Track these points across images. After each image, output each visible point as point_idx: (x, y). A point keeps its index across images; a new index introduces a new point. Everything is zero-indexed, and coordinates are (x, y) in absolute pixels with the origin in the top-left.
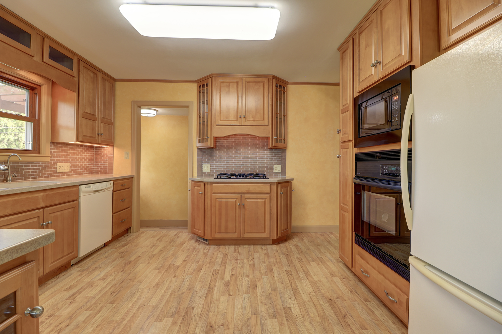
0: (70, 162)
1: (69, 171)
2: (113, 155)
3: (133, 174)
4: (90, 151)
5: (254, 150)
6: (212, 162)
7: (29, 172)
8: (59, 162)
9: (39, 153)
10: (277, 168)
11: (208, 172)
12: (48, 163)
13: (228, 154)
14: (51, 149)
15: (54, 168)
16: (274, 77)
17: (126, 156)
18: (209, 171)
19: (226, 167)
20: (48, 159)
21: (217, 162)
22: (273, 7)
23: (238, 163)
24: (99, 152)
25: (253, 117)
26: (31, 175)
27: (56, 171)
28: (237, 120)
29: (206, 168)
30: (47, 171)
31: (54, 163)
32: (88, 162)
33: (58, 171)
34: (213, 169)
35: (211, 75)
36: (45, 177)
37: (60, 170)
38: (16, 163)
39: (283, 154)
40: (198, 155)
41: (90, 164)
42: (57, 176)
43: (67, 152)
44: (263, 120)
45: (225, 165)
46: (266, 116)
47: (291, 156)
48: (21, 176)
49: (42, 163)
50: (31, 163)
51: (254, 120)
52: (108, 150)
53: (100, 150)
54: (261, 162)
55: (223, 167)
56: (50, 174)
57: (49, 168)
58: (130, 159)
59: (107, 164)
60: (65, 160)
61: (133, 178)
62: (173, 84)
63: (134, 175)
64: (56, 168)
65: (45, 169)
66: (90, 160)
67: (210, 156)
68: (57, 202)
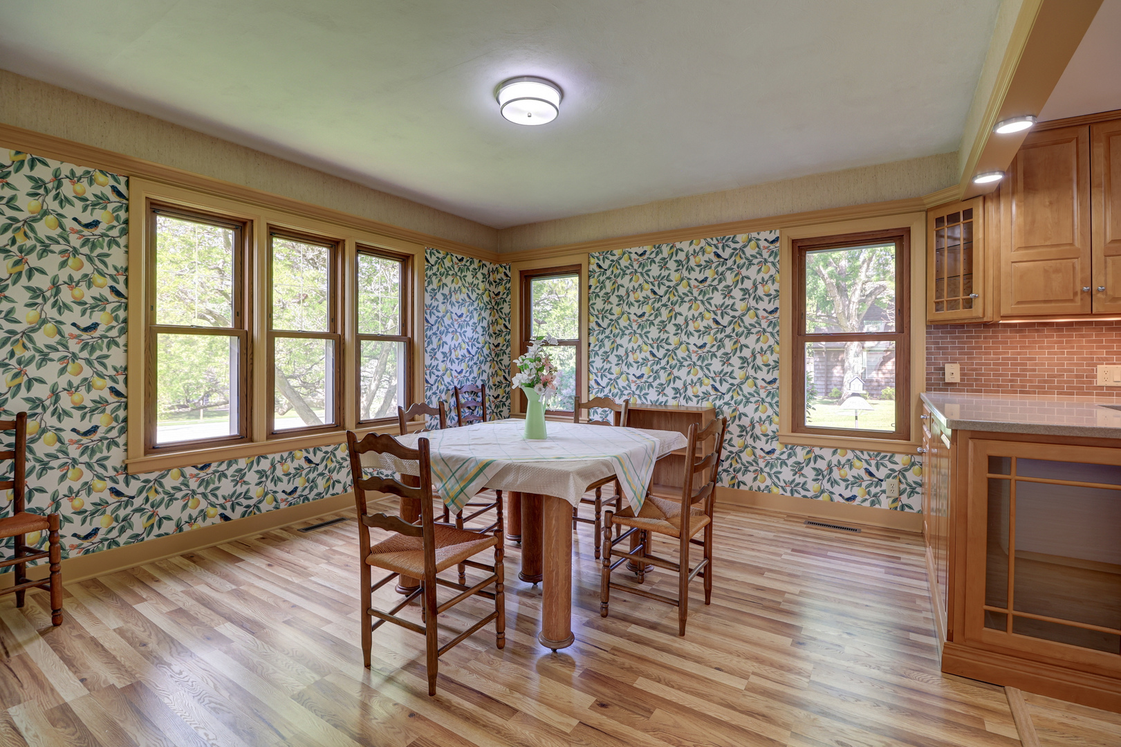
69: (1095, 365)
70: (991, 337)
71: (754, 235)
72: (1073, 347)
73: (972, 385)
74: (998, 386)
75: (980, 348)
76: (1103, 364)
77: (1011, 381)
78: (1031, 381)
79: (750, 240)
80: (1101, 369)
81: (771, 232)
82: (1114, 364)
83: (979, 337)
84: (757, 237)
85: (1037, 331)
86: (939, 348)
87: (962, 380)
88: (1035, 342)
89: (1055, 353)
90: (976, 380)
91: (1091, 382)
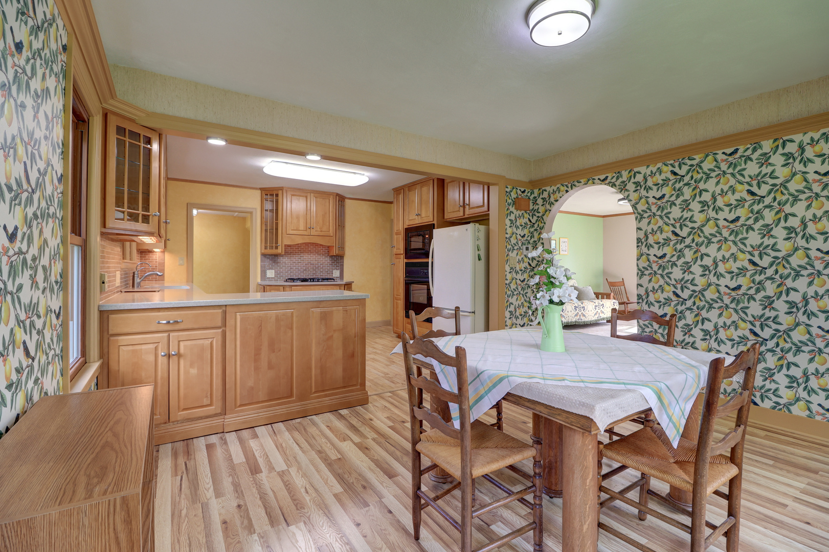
5: (316, 257)
6: (276, 268)
10: (336, 274)
11: (272, 278)
13: (292, 260)
16: (337, 195)
17: (181, 262)
18: (273, 276)
19: (290, 272)
21: (281, 268)
22: (363, 175)
23: (301, 268)
24: (146, 257)
25: (320, 229)
28: (306, 230)
29: (271, 274)
34: (277, 274)
35: (283, 187)
39: (341, 260)
40: (262, 261)
44: (329, 231)
45: (289, 270)
46: (331, 228)
47: (347, 262)
51: (321, 231)
53: (147, 255)
54: (323, 268)
55: (287, 272)
58: (185, 265)
62: (235, 188)
67: (274, 262)
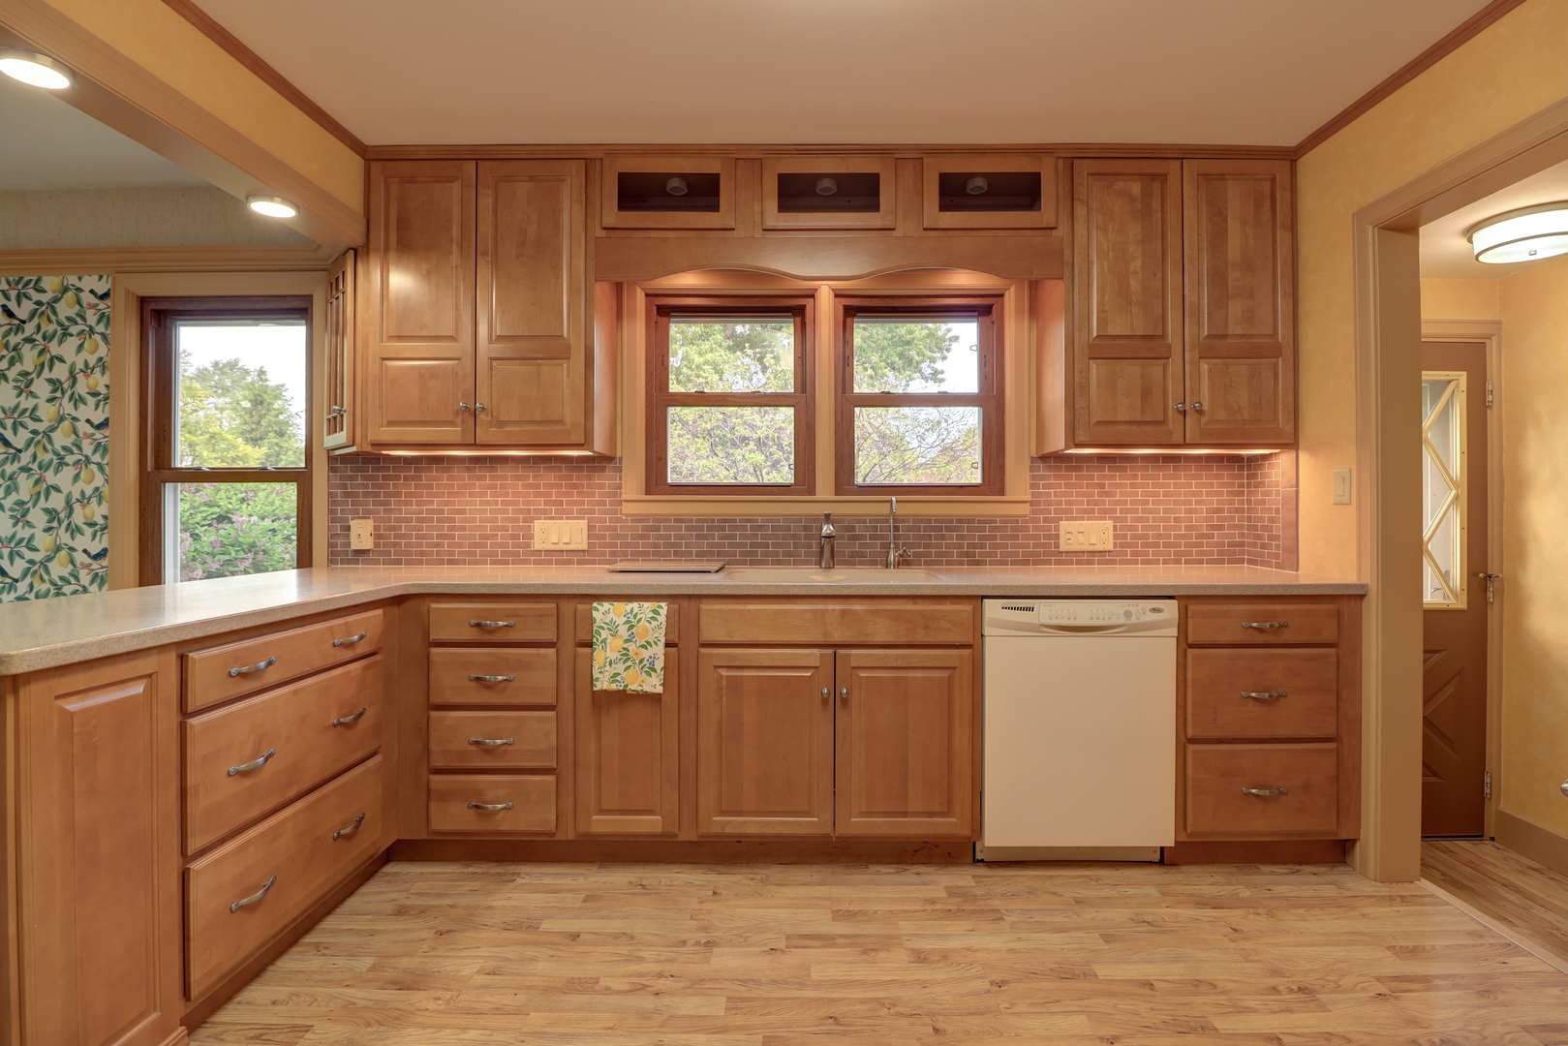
0: (1115, 520)
1: (1111, 548)
2: (1297, 485)
3: (1364, 582)
4: (1217, 477)
7: (960, 546)
8: (1067, 519)
9: (1002, 492)
12: (1026, 522)
14: (1033, 478)
15: (1048, 537)
20: (1026, 509)
26: (967, 554)
27: (1057, 545)
30: (1022, 546)
31: (1046, 520)
32: (1207, 519)
33: (1063, 547)
36: (1014, 563)
37: (1068, 544)
38: (922, 521)
41: (1220, 528)
42: (1058, 563)
43: (1102, 486)
48: (938, 554)
49: (1005, 522)
50: (968, 521)
52: (1281, 467)
56: (1033, 554)
57: (1028, 537)
59: (1278, 529)
60: (1092, 511)
61: (1362, 596)
63: (1364, 586)
64: (1057, 537)
65: (1016, 537)
66: (1218, 511)
68: (879, 639)
69: (532, 520)
70: (413, 478)
71: (73, 280)
72: (507, 495)
73: (389, 553)
74: (422, 553)
75: (399, 494)
76: (540, 519)
77: (437, 545)
78: (460, 545)
79: (66, 290)
80: (539, 525)
81: (101, 278)
82: (553, 518)
83: (398, 478)
84: (78, 284)
85: (468, 470)
86: (347, 495)
87: (377, 545)
88: (465, 486)
89: (488, 503)
90: (395, 545)
91: (528, 545)
